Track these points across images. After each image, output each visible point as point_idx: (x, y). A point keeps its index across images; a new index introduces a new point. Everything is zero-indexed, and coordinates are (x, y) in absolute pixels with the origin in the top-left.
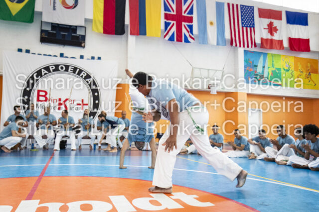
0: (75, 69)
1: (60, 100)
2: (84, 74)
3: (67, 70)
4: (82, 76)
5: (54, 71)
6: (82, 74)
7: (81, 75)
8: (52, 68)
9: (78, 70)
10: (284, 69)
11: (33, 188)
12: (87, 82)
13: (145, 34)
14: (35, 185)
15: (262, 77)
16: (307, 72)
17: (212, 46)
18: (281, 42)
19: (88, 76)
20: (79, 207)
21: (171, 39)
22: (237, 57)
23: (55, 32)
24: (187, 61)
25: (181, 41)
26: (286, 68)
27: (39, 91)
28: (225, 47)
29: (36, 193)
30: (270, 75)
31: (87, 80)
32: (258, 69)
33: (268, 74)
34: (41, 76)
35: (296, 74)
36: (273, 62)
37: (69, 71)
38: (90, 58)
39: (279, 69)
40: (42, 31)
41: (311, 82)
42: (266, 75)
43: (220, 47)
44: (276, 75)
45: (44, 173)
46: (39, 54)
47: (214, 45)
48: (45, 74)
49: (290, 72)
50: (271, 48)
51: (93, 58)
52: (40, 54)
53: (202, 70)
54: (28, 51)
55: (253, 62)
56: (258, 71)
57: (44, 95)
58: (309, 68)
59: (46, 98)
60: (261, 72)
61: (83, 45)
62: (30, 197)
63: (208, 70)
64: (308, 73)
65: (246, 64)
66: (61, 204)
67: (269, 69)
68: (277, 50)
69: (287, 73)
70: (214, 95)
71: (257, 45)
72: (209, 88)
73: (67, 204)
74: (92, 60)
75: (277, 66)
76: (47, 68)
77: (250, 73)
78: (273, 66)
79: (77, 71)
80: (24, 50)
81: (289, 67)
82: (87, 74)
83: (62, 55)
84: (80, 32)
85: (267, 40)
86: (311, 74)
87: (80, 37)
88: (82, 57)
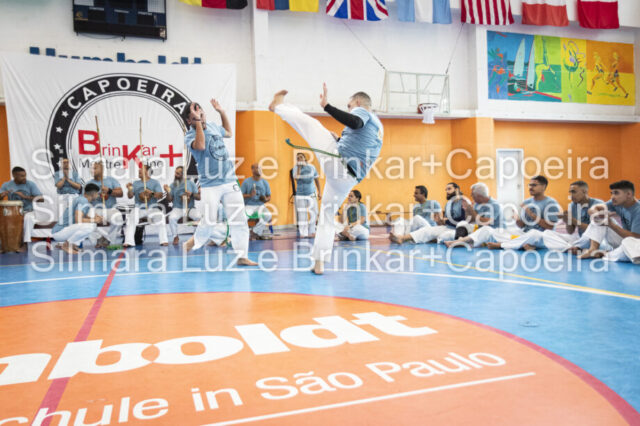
0: (150, 85)
1: (125, 148)
2: (169, 94)
3: (134, 87)
4: (165, 99)
5: (108, 90)
6: (165, 94)
7: (163, 97)
8: (104, 84)
9: (157, 86)
10: (567, 67)
11: (88, 318)
12: (177, 110)
13: (286, 7)
14: (91, 313)
15: (523, 84)
16: (611, 71)
17: (424, 25)
18: (562, 10)
19: (178, 99)
20: (180, 348)
21: (341, 14)
22: (475, 46)
23: (102, 9)
24: (375, 58)
25: (362, 18)
26: (571, 64)
27: (81, 133)
28: (449, 26)
29: (93, 327)
30: (539, 80)
31: (175, 106)
32: (515, 70)
33: (536, 78)
34: (84, 102)
35: (590, 75)
36: (545, 52)
37: (139, 89)
38: (179, 61)
39: (557, 68)
40: (76, 9)
41: (619, 89)
42: (530, 81)
43: (439, 25)
44: (552, 79)
45: (106, 291)
46: (74, 57)
47: (427, 23)
48: (91, 97)
49: (578, 71)
50: (544, 22)
51: (185, 61)
52: (78, 58)
53: (403, 76)
54: (51, 52)
55: (505, 56)
56: (516, 74)
57: (92, 141)
58: (616, 62)
59: (98, 146)
60: (521, 75)
61: (162, 34)
62: (82, 336)
63: (418, 75)
64: (613, 73)
65: (492, 60)
66: (146, 346)
67: (538, 67)
68: (554, 28)
69: (572, 74)
70: (430, 125)
71: (514, 18)
72: (420, 112)
73: (157, 345)
74: (185, 65)
75: (552, 61)
76: (94, 86)
77: (500, 77)
78: (545, 62)
79: (155, 89)
80: (43, 49)
81: (577, 62)
82: (175, 93)
83: (121, 57)
84: (153, 8)
85: (535, 7)
86: (620, 74)
87: (155, 17)
88: (162, 60)
